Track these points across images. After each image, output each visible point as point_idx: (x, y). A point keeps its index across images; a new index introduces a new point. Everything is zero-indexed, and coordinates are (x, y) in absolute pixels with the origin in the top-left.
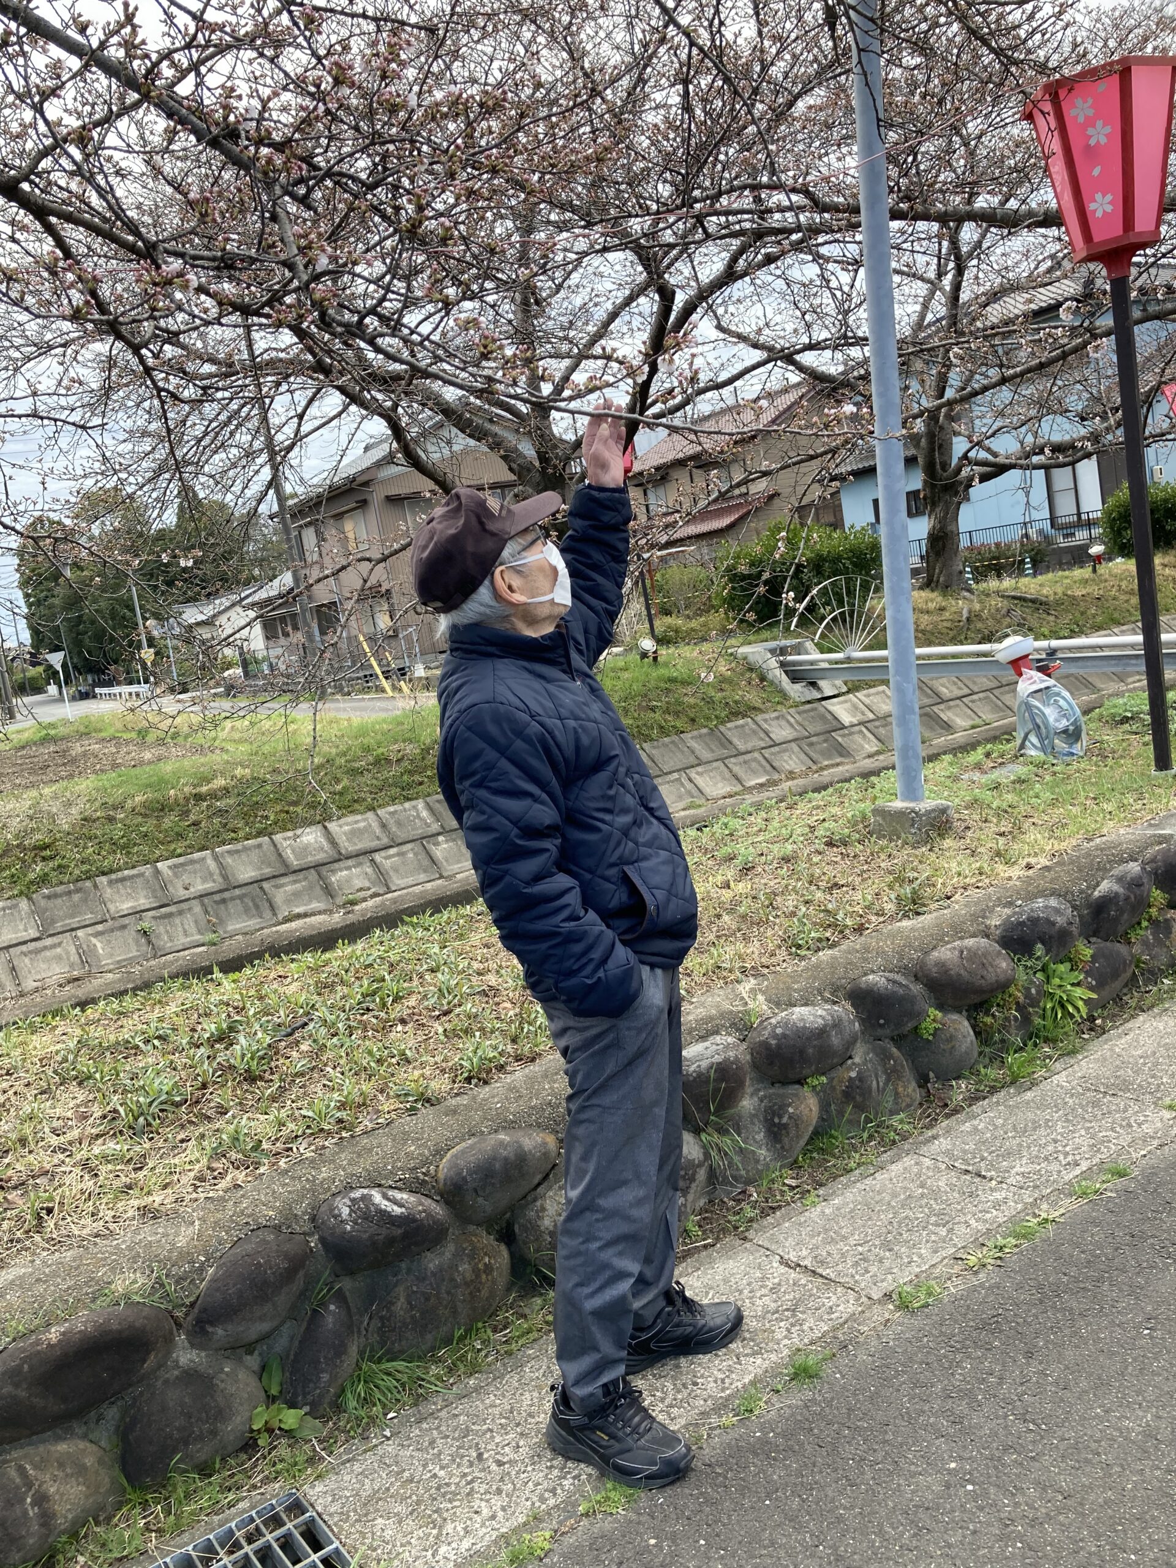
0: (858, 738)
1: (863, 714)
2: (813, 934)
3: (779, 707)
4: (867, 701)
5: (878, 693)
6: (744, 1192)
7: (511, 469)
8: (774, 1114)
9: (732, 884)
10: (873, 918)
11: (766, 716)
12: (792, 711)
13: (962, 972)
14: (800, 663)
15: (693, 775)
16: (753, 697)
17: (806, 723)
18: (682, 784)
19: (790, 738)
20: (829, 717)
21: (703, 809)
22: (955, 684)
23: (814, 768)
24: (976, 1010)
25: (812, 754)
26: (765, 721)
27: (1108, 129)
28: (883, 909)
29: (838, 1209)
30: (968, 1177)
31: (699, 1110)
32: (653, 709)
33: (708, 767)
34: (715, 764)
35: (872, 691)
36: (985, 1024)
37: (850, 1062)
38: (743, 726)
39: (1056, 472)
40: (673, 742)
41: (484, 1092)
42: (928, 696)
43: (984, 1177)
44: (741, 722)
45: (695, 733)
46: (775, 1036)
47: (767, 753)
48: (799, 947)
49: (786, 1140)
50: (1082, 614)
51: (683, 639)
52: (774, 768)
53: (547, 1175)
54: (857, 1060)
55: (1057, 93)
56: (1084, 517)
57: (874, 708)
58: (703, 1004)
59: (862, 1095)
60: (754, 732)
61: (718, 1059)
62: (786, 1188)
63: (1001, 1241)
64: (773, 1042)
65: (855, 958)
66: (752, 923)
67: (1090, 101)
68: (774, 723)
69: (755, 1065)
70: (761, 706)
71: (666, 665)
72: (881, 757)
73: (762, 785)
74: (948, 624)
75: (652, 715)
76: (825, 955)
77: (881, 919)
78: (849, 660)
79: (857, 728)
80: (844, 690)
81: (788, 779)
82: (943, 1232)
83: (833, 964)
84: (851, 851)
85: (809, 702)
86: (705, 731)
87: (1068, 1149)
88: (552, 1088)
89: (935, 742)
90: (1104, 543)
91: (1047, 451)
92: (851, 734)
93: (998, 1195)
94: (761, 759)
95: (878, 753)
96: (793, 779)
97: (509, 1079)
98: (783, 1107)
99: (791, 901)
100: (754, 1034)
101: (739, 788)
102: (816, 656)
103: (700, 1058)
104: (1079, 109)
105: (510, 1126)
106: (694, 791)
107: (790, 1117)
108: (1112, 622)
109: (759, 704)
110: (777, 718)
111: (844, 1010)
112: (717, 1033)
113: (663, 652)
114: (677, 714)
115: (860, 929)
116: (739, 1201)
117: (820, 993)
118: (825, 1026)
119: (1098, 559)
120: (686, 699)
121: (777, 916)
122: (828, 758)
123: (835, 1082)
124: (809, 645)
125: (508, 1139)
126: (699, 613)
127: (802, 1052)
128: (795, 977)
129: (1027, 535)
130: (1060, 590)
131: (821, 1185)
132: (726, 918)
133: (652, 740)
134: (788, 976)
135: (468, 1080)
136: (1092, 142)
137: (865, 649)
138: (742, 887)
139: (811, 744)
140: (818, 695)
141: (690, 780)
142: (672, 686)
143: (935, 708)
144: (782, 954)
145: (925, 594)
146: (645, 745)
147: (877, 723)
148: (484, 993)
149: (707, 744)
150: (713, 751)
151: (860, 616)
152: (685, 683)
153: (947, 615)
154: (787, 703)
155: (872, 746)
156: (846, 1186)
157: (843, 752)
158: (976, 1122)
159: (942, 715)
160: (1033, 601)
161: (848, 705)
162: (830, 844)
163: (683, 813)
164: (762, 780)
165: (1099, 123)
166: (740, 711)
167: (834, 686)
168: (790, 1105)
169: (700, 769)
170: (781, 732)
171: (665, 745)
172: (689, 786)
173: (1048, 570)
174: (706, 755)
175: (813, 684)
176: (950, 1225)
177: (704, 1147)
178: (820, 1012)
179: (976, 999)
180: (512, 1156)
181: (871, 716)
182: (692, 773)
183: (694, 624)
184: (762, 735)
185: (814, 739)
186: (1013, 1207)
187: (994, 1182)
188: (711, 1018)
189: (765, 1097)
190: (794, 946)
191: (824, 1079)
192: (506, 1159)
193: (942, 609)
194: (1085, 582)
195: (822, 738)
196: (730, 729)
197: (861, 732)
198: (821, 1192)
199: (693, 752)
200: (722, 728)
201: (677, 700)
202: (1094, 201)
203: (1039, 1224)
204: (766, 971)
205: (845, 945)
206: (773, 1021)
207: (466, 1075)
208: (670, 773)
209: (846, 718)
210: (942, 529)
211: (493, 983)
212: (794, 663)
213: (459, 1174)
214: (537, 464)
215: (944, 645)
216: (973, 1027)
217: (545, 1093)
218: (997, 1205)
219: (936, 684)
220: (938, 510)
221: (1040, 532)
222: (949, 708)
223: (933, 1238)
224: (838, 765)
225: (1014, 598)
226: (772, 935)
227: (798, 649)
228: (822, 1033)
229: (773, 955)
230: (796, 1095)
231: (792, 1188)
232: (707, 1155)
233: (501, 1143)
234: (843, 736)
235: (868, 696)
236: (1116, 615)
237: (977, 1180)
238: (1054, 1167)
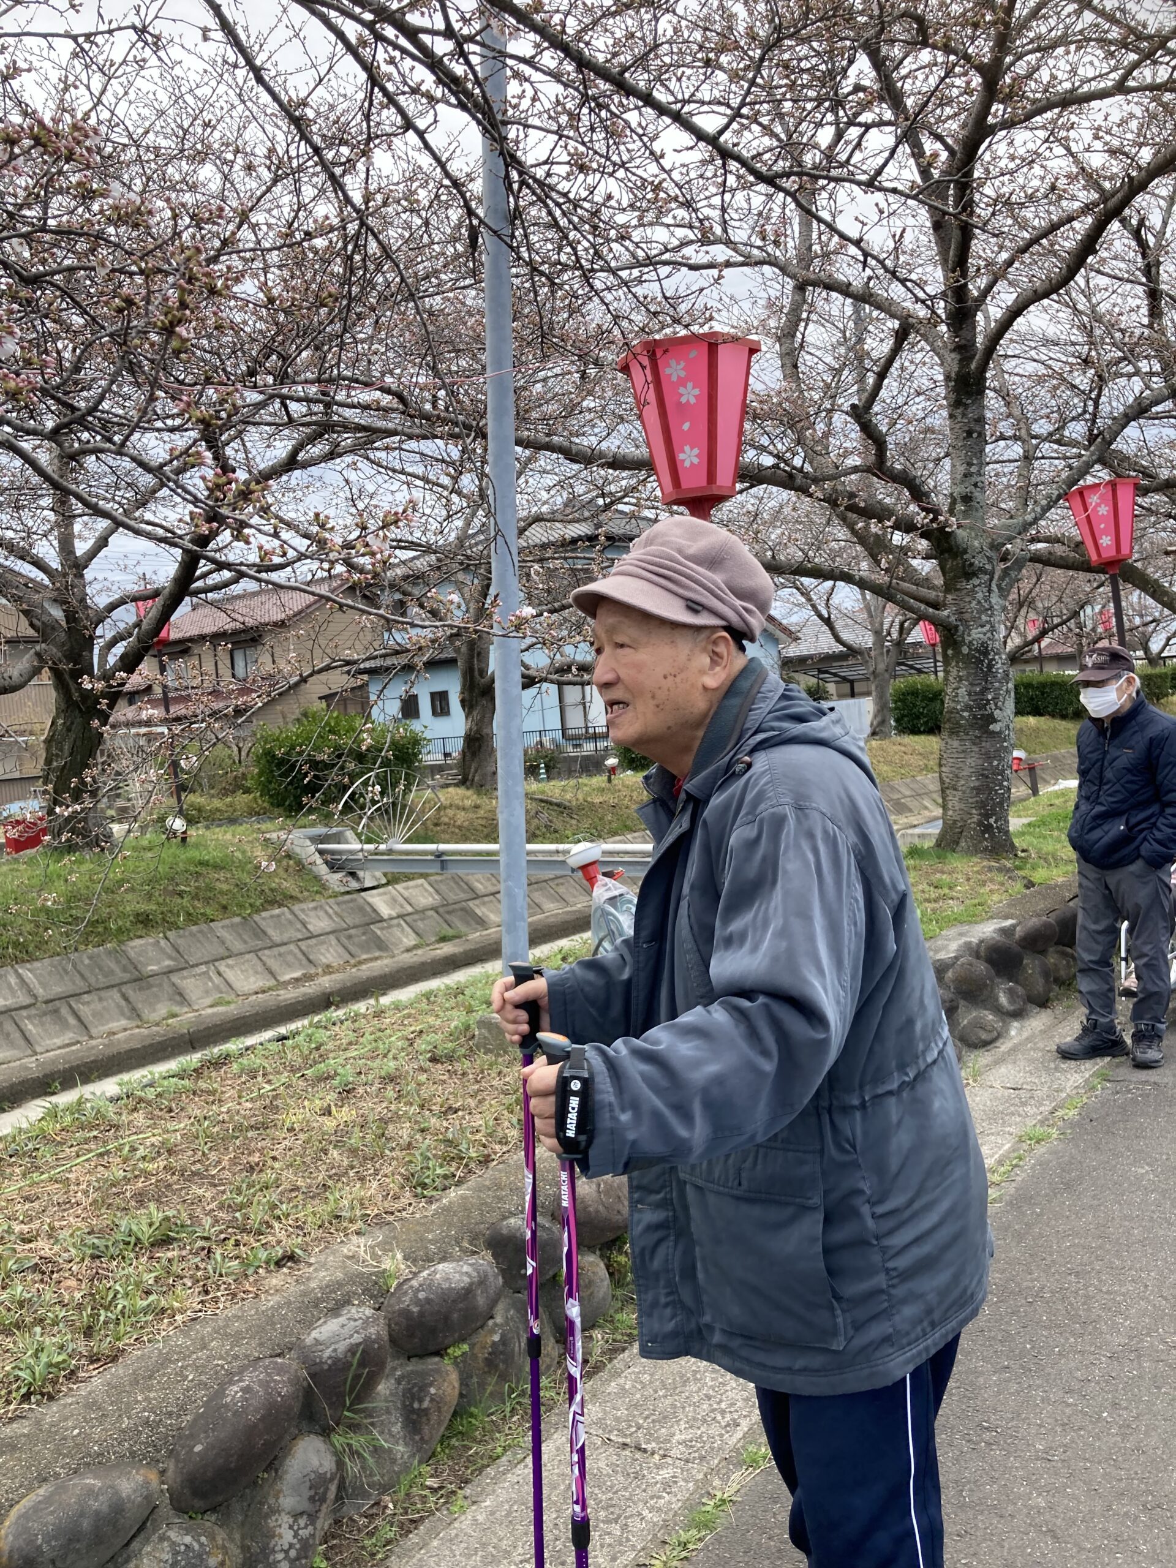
0: (396, 931)
1: (402, 906)
2: (439, 1171)
3: (318, 897)
4: (406, 894)
5: (417, 886)
6: (377, 1504)
7: (32, 625)
8: (413, 1398)
9: (333, 1109)
10: (497, 1147)
11: (304, 906)
12: (331, 901)
13: (601, 1208)
14: (340, 852)
15: (222, 969)
16: (289, 885)
17: (345, 914)
18: (210, 979)
19: (328, 929)
20: (368, 909)
21: (233, 1006)
22: (489, 880)
23: (352, 961)
24: (610, 1248)
25: (351, 947)
26: (303, 910)
27: (697, 392)
28: (505, 1137)
29: (492, 1513)
30: (627, 1452)
31: (331, 1405)
32: (181, 894)
33: (241, 959)
34: (247, 956)
35: (411, 883)
36: (619, 1263)
37: (491, 1322)
38: (278, 916)
39: (567, 689)
40: (201, 932)
41: (50, 1413)
42: (464, 891)
43: (645, 1451)
44: (277, 911)
45: (227, 922)
46: (417, 1301)
47: (303, 945)
48: (424, 1186)
49: (426, 1430)
50: (600, 819)
51: (206, 819)
52: (310, 961)
53: (144, 1523)
54: (499, 1319)
55: (654, 353)
56: (591, 731)
57: (413, 901)
58: (323, 1266)
59: (505, 1362)
60: (290, 922)
61: (357, 1338)
62: (426, 1492)
63: (684, 1537)
64: (415, 1309)
65: (488, 1197)
66: (365, 1159)
67: (683, 364)
68: (312, 913)
69: (393, 1340)
70: (299, 895)
71: (197, 846)
72: (420, 952)
73: (297, 980)
74: (483, 822)
75: (179, 901)
76: (453, 1194)
77: (505, 1149)
78: (390, 852)
79: (395, 922)
80: (384, 881)
81: (325, 973)
82: (616, 1530)
83: (464, 1204)
84: (458, 1066)
85: (348, 893)
86: (237, 920)
87: (723, 1406)
88: (146, 1399)
89: (470, 937)
90: (616, 756)
91: (574, 669)
92: (390, 927)
93: (666, 1473)
94: (297, 951)
95: (416, 947)
96: (331, 973)
97: (83, 1390)
98: (423, 1388)
99: (404, 1132)
100: (393, 1301)
101: (273, 982)
102: (356, 846)
103: (336, 1338)
104: (673, 369)
105: (96, 1463)
106: (223, 986)
107: (432, 1400)
108: (622, 829)
109: (295, 892)
110: (315, 908)
111: (485, 1261)
112: (348, 1302)
113: (192, 832)
114: (207, 901)
115: (485, 1161)
116: (371, 1517)
117: (458, 1243)
118: (471, 1284)
119: (613, 770)
120: (218, 885)
121: (393, 1149)
122: (367, 952)
123: (476, 1350)
124: (349, 834)
125: (99, 1483)
126: (225, 792)
127: (446, 1318)
128: (426, 1224)
129: (541, 743)
130: (580, 796)
131: (467, 1482)
132: (334, 1153)
133: (178, 928)
134: (418, 1223)
135: (26, 1397)
136: (683, 400)
137: (409, 841)
138: (345, 1114)
139: (350, 937)
140: (354, 885)
141: (219, 974)
142: (203, 870)
143: (471, 903)
144: (407, 1196)
145: (461, 791)
146: (169, 933)
147: (416, 917)
148: (35, 1268)
149: (240, 935)
150: (245, 942)
151: (404, 807)
152: (217, 867)
153: (481, 813)
154: (326, 894)
155: (410, 940)
156: (496, 1480)
157: (382, 946)
158: (622, 1381)
159: (478, 911)
160: (558, 805)
161: (386, 897)
162: (434, 1060)
163: (210, 1011)
164: (297, 974)
165: (690, 385)
166: (275, 899)
167: (374, 877)
168: (431, 1384)
169: (230, 961)
170: (319, 923)
171: (192, 934)
172: (216, 979)
173: (559, 776)
174: (237, 946)
175: (353, 875)
176: (622, 1521)
177: (336, 1453)
178: (466, 1268)
179: (610, 1236)
180: (105, 1508)
181: (410, 909)
182: (222, 966)
183: (217, 803)
184: (299, 926)
185: (352, 932)
186: (685, 1489)
187: (657, 1457)
188: (340, 1285)
189: (402, 1377)
190: (419, 1185)
191: (465, 1347)
192: (97, 1513)
193: (477, 807)
194: (602, 790)
195: (361, 930)
196: (264, 918)
197: (399, 925)
198: (468, 1491)
199: (223, 943)
200: (256, 917)
201: (207, 886)
202: (683, 452)
203: (716, 1506)
204: (390, 1218)
205: (473, 1182)
206: (414, 1283)
207: (23, 1391)
208: (197, 965)
209: (385, 911)
210: (478, 731)
211: (47, 1253)
212: (332, 852)
213: (31, 1542)
214: (64, 623)
215: (479, 842)
216: (608, 1267)
217: (139, 1408)
218: (667, 1486)
219: (471, 879)
220: (475, 713)
221: (553, 740)
222: (484, 903)
223: (608, 1540)
224: (376, 959)
225: (542, 801)
226: (391, 1173)
227: (338, 838)
228: (468, 1292)
229: (396, 1198)
230: (438, 1371)
231: (434, 1490)
232: (340, 1464)
233: (90, 1492)
234: (382, 929)
235: (407, 888)
236: (629, 823)
237: (638, 1455)
238: (714, 1430)
